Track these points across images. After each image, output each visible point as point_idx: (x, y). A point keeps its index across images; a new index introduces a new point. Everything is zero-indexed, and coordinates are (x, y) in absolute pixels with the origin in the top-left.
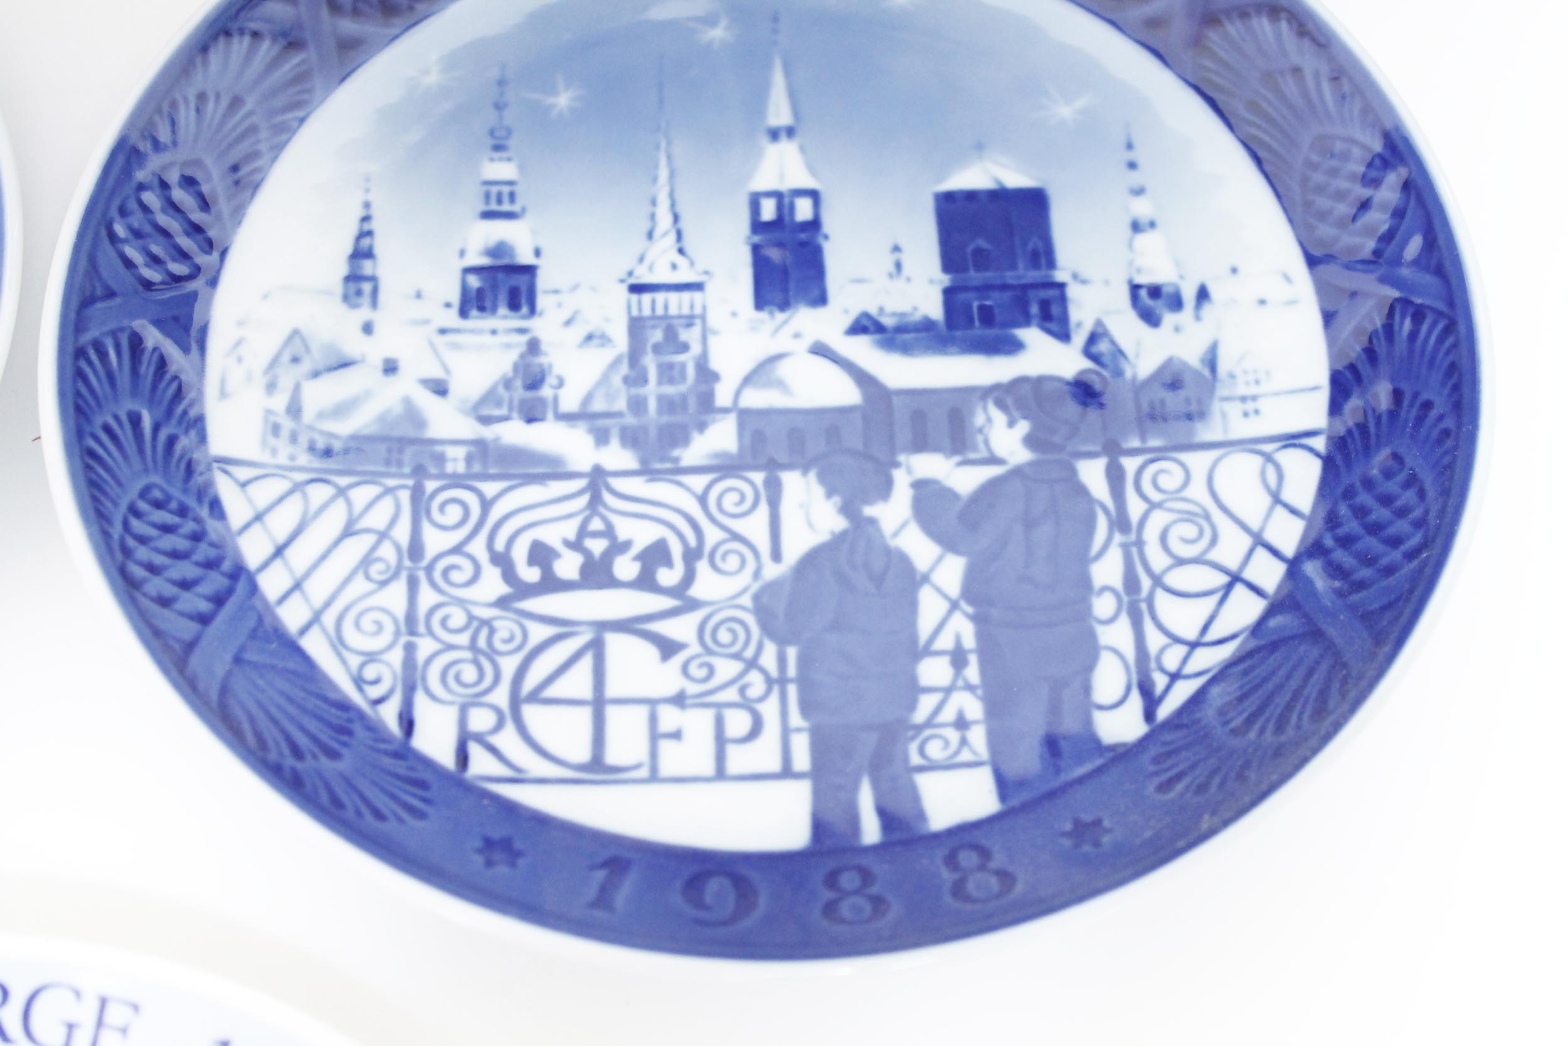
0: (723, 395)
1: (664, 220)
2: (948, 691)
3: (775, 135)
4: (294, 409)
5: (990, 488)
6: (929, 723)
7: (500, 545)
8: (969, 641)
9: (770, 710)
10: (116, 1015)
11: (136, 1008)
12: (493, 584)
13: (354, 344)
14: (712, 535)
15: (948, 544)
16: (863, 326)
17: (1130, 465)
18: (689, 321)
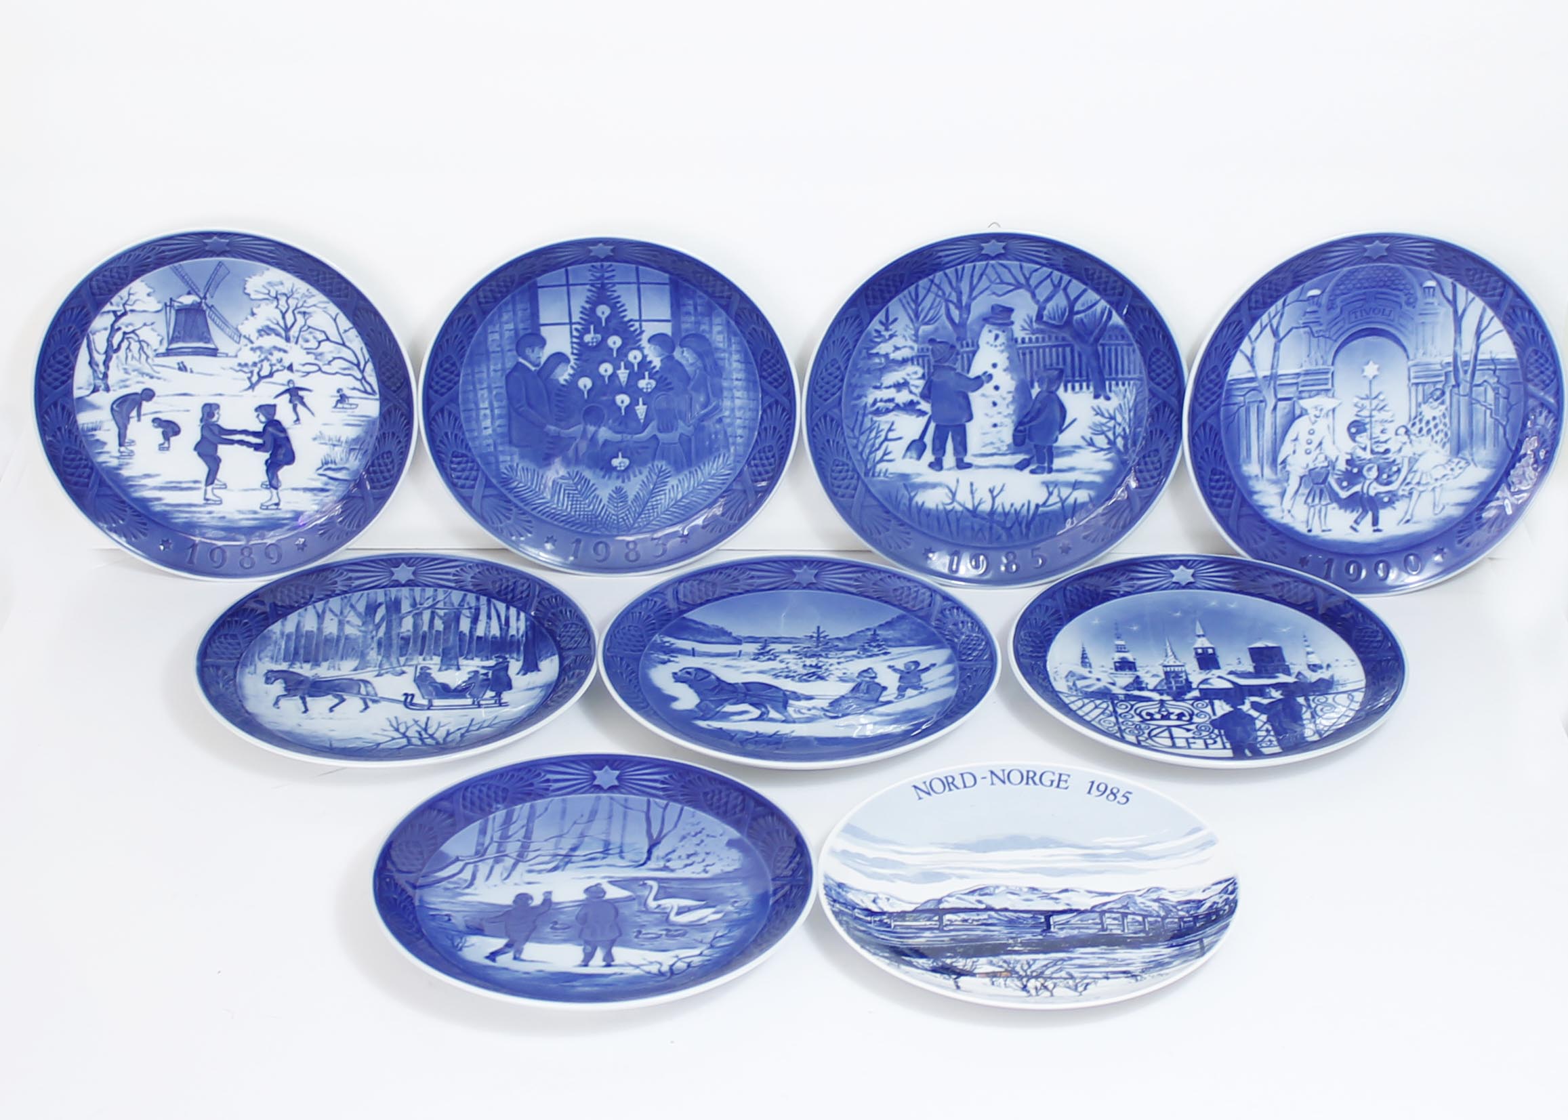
0: (1194, 686)
1: (1170, 653)
2: (1265, 737)
3: (1199, 636)
4: (1074, 684)
5: (1270, 704)
6: (1262, 741)
7: (1138, 711)
8: (1270, 728)
9: (1219, 739)
10: (1063, 778)
11: (1069, 776)
12: (1137, 719)
13: (1088, 675)
14: (1196, 712)
15: (1262, 712)
16: (1231, 673)
17: (1311, 698)
18: (1182, 672)
